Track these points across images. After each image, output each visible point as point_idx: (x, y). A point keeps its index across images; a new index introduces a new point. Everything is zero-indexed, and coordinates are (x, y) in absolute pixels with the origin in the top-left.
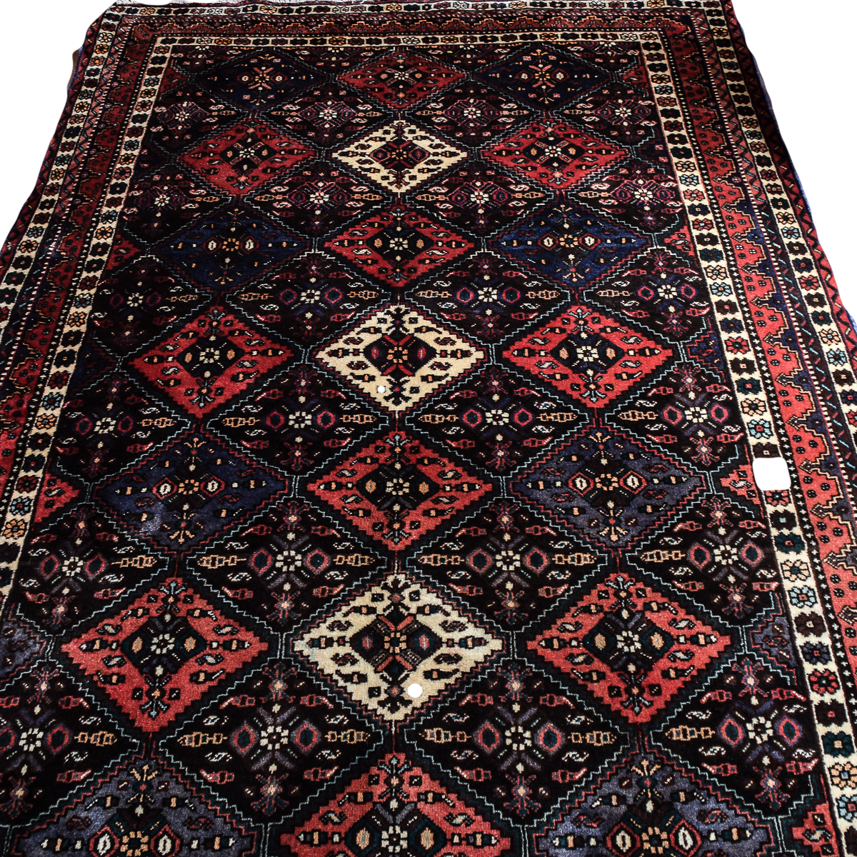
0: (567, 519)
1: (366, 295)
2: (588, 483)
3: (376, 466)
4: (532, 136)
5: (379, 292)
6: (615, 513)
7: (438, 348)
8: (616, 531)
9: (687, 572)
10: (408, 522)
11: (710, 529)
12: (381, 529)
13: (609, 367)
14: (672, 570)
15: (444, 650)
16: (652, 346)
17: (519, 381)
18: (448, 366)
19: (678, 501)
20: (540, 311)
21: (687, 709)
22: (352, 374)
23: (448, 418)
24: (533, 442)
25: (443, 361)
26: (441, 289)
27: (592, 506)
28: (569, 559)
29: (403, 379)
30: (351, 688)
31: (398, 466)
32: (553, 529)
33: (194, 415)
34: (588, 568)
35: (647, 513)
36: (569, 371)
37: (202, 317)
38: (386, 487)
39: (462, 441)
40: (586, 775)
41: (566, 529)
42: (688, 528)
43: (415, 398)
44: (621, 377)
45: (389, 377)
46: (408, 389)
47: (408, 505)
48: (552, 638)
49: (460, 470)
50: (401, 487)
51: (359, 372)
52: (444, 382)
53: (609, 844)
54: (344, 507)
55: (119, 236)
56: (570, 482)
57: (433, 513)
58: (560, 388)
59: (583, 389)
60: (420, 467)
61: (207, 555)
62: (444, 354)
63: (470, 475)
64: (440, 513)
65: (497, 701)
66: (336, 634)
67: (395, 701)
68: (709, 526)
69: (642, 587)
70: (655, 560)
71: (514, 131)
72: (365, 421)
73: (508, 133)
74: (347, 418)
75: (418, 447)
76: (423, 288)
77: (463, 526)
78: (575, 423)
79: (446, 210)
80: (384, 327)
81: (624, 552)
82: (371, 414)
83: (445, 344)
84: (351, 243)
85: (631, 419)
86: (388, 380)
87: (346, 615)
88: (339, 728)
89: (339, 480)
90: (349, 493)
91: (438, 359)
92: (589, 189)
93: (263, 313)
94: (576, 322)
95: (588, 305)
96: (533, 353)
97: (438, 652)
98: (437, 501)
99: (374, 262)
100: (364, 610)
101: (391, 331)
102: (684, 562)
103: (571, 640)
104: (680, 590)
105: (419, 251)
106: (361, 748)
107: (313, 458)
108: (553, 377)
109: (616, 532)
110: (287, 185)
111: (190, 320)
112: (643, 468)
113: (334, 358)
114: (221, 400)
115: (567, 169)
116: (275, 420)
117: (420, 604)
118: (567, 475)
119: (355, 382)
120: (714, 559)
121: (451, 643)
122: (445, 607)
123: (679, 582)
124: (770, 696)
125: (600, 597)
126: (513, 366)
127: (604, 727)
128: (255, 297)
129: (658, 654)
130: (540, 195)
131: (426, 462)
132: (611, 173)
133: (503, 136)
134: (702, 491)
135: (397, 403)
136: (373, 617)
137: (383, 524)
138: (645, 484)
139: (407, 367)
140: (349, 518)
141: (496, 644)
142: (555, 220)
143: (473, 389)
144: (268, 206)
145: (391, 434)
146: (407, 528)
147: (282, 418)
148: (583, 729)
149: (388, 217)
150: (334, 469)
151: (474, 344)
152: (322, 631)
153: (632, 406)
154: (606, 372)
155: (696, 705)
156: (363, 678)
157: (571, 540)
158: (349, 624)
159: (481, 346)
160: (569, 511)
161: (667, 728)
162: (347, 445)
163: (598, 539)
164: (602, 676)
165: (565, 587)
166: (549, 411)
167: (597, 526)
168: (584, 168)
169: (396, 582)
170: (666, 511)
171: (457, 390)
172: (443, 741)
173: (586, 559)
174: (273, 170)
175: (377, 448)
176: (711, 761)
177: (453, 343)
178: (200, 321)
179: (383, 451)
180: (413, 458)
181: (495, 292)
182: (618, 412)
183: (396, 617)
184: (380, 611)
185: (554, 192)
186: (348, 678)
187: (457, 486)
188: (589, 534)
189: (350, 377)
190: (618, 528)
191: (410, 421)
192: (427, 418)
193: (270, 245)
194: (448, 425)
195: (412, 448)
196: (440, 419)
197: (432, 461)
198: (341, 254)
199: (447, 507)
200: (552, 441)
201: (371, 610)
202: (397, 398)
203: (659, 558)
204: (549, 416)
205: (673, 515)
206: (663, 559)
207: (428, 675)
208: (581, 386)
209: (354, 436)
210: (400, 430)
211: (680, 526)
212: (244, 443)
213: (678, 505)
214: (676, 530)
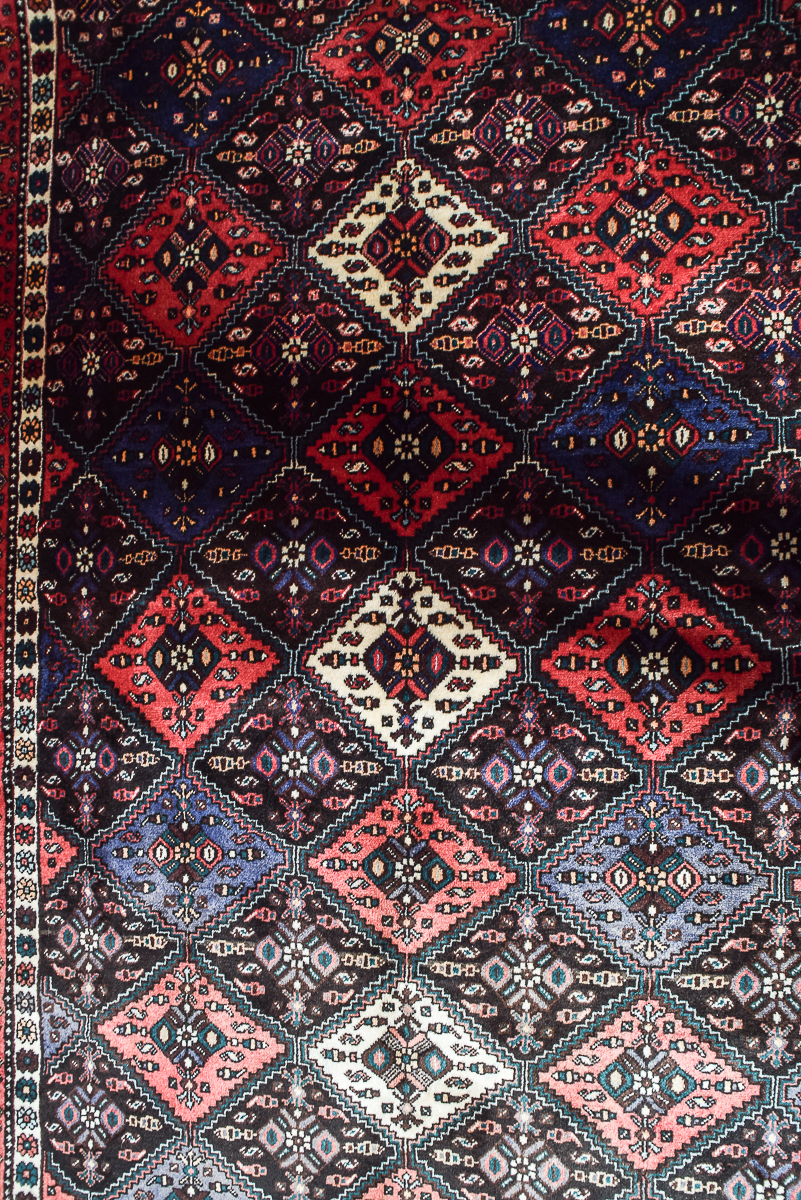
1: (366, 554)
2: (629, 877)
3: (383, 839)
4: (614, 186)
5: (380, 546)
6: (655, 923)
7: (458, 653)
8: (654, 946)
9: (728, 1005)
10: (419, 920)
11: (767, 950)
12: (390, 925)
13: (682, 690)
14: (709, 1000)
15: (455, 1073)
16: (746, 653)
17: (559, 712)
18: (470, 683)
19: (736, 910)
20: (599, 583)
21: (697, 1160)
22: (351, 696)
23: (468, 774)
24: (569, 814)
25: (463, 674)
26: (463, 543)
27: (631, 911)
28: (595, 978)
29: (412, 705)
30: (364, 1102)
31: (408, 841)
32: (581, 938)
33: (176, 749)
34: (615, 991)
35: (694, 924)
36: (625, 697)
37: (165, 593)
38: (394, 870)
39: (483, 809)
41: (597, 939)
42: (740, 948)
43: (429, 735)
44: (695, 711)
45: (396, 701)
46: (420, 722)
47: (419, 896)
48: (566, 1071)
49: (479, 849)
50: (412, 872)
51: (360, 694)
52: (463, 712)
54: (350, 894)
55: (48, 438)
56: (608, 875)
57: (447, 908)
58: (612, 726)
59: (642, 729)
60: (433, 844)
61: (215, 939)
62: (465, 663)
63: (491, 858)
64: (456, 909)
65: (505, 1130)
66: (348, 1048)
67: (407, 1120)
68: (765, 946)
69: (672, 1019)
70: (693, 987)
71: (582, 177)
72: (369, 772)
73: (573, 182)
74: (348, 766)
75: (431, 814)
76: (440, 542)
77: (480, 928)
78: (624, 786)
79: (473, 372)
80: (389, 611)
81: (659, 974)
82: (376, 761)
83: (468, 647)
84: (344, 448)
85: (697, 782)
86: (396, 706)
87: (357, 1027)
88: (355, 1140)
89: (343, 857)
90: (355, 874)
91: (457, 672)
92: (692, 313)
93: (239, 586)
94: (646, 605)
95: (667, 574)
96: (582, 663)
97: (449, 1075)
98: (451, 894)
99: (375, 488)
100: (375, 1021)
101: (398, 619)
102: (726, 991)
103: (586, 1074)
104: (714, 1028)
105: (435, 463)
106: (376, 1160)
107: (311, 824)
108: (603, 706)
109: (654, 948)
110: (249, 323)
111: (152, 596)
112: (700, 860)
113: (328, 668)
114: (204, 729)
115: (665, 265)
116: (266, 763)
117: (432, 1020)
118: (607, 863)
119: (356, 709)
120: (762, 990)
121: (462, 1067)
122: (456, 1028)
123: (715, 1017)
124: (790, 1157)
125: (623, 1029)
126: (554, 686)
127: (610, 1169)
128: (225, 555)
129: (674, 1100)
130: (617, 331)
131: (440, 837)
132: (733, 273)
133: (567, 189)
134: (768, 897)
135: (406, 744)
136: (384, 1028)
137: (392, 918)
138: (698, 882)
139: (419, 685)
140: (355, 907)
141: (507, 1074)
142: (635, 390)
143: (501, 724)
144: (226, 370)
145: (401, 792)
146: (418, 926)
147: (274, 760)
148: (587, 1168)
149: (391, 389)
150: (336, 841)
151: (505, 646)
152: (333, 1043)
153: (700, 761)
154: (675, 701)
155: (707, 1157)
156: (376, 1093)
157: (600, 954)
158: (360, 1038)
159: (513, 650)
160: (603, 914)
161: (672, 1177)
162: (349, 807)
163: (632, 955)
164: (613, 1116)
165: (588, 1011)
166: (594, 764)
167: (632, 938)
168: (689, 262)
169: (406, 992)
170: (718, 922)
171: (480, 725)
172: (451, 1163)
173: (613, 980)
174: (229, 291)
175: (384, 812)
177: (478, 645)
178: (164, 599)
179: (390, 818)
180: (426, 830)
181: (537, 548)
182: (682, 770)
183: (407, 1031)
184: (391, 1023)
185: (638, 323)
186: (362, 1094)
187: (475, 873)
188: (621, 948)
189: (349, 701)
190: (657, 943)
191: (423, 773)
192: (442, 771)
193: (236, 454)
194: (467, 783)
195: (424, 814)
196: (458, 774)
197: (449, 836)
198: (328, 472)
199: (464, 901)
200: (592, 813)
201: (382, 1021)
202: (406, 734)
203: (697, 984)
204: (593, 772)
205: (724, 929)
206: (702, 985)
207: (438, 1097)
208: (640, 724)
209: (358, 794)
210: (410, 787)
211: (731, 943)
212: (236, 796)
213: (734, 915)
214: (724, 949)
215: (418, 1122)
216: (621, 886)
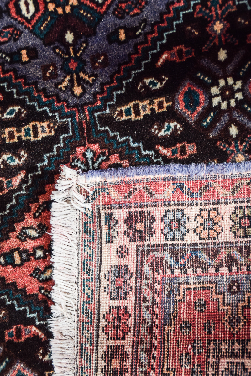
0: (15, 71)
2: (36, 3)
6: (75, 52)
8: (79, 80)
9: (176, 129)
14: (154, 130)
19: (162, 14)
27: (46, 44)
28: (23, 134)
34: (48, 143)
35: (120, 43)
41: (15, 86)
42: (176, 59)
48: (12, 251)
56: (11, 6)
68: (205, 49)
70: (133, 117)
81: (92, 112)
102: (171, 114)
103: (35, 250)
109: (81, 82)
120: (211, 102)
123: (165, 147)
157: (22, 103)
160: (15, 55)
163: (57, 96)
165: (22, 175)
167: (54, 75)
170: (146, 34)
188: (44, 90)
190: (82, 75)
203: (137, 113)
205: (154, 41)
206: (142, 113)
213: (162, 21)
214: (159, 63)
216: (29, 16)
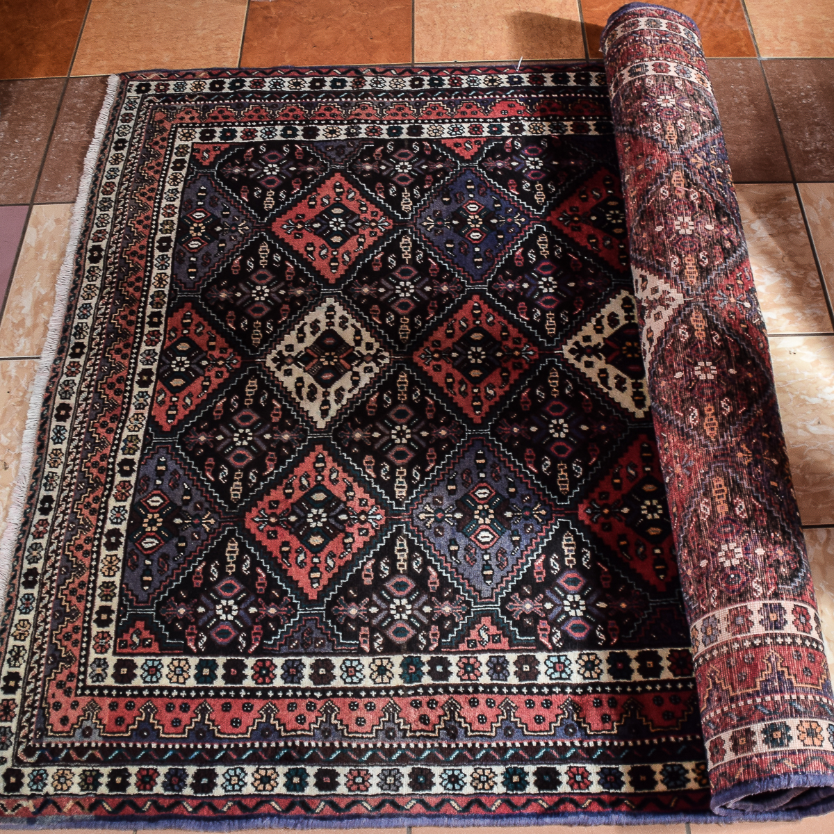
0: (443, 480)
2: (484, 499)
3: (499, 339)
6: (448, 518)
7: (644, 382)
8: (429, 518)
9: (383, 573)
10: (439, 363)
11: (430, 599)
12: (434, 345)
13: (635, 529)
15: (320, 390)
17: (607, 447)
18: (623, 390)
19: (463, 575)
21: (253, 557)
22: (603, 317)
23: (554, 390)
24: (530, 457)
25: (628, 385)
27: (457, 500)
28: (401, 480)
29: (602, 355)
30: (294, 333)
31: (499, 354)
32: (433, 469)
33: (550, 215)
34: (391, 494)
35: (449, 546)
36: (625, 491)
38: (476, 346)
39: (529, 400)
40: (208, 480)
41: (433, 479)
42: (431, 580)
43: (580, 365)
44: (619, 539)
45: (603, 344)
46: (590, 360)
47: (458, 363)
48: (325, 463)
49: (496, 399)
50: (476, 357)
51: (605, 322)
52: (600, 386)
53: (155, 492)
54: (455, 320)
56: (485, 485)
57: (450, 380)
58: (602, 482)
59: (602, 503)
60: (499, 370)
61: (412, 240)
62: (637, 386)
63: (491, 407)
64: (450, 385)
65: (275, 424)
66: (337, 320)
67: (280, 360)
68: (434, 598)
69: (370, 535)
70: (397, 548)
72: (548, 329)
74: (550, 316)
75: (521, 368)
77: (436, 402)
78: (556, 492)
81: (407, 523)
82: (557, 333)
85: (564, 542)
86: (599, 344)
88: (263, 328)
89: (483, 315)
90: (471, 323)
91: (629, 381)
96: (647, 460)
97: (318, 386)
98: (462, 383)
100: (358, 338)
102: (395, 571)
103: (322, 476)
104: (364, 564)
106: (248, 342)
107: (506, 295)
108: (616, 476)
112: (502, 547)
113: (621, 302)
114: (566, 231)
116: (546, 268)
117: (362, 374)
118: (493, 483)
119: (593, 320)
120: (397, 598)
121: (326, 394)
122: (357, 389)
123: (373, 564)
124: (257, 624)
125: (361, 500)
126: (628, 442)
127: (244, 495)
129: (304, 540)
131: (504, 374)
134: (474, 597)
135: (572, 351)
136: (353, 344)
137: (439, 346)
138: (483, 546)
139: (617, 357)
140: (445, 324)
141: (321, 424)
143: (595, 410)
145: (535, 348)
146: (435, 363)
147: (549, 272)
148: (245, 480)
150: (494, 310)
152: (340, 311)
153: (580, 544)
154: (627, 525)
155: (255, 564)
156: (301, 340)
157: (421, 481)
158: (345, 328)
160: (452, 482)
161: (238, 540)
162: (520, 317)
163: (421, 503)
164: (288, 496)
165: (373, 475)
166: (571, 472)
167: (435, 503)
169: (383, 357)
170: (451, 563)
171: (591, 396)
172: (247, 390)
173: (400, 492)
175: (519, 338)
176: (207, 569)
179: (515, 343)
180: (509, 365)
182: (573, 532)
183: (351, 358)
184: (357, 348)
186: (301, 330)
187: (478, 397)
188: (427, 496)
189: (598, 315)
190: (432, 520)
191: (551, 361)
192: (554, 374)
194: (548, 390)
195: (520, 364)
196: (554, 384)
197: (506, 380)
199: (456, 390)
200: (532, 472)
201: (358, 343)
202: (579, 351)
203: (399, 551)
204: (564, 471)
205: (446, 568)
206: (398, 554)
207: (300, 380)
208: (605, 502)
209: (531, 322)
210: (540, 354)
211: (434, 573)
212: (520, 250)
213: (458, 574)
214: (430, 569)
215: (279, 368)
216: (476, 493)
